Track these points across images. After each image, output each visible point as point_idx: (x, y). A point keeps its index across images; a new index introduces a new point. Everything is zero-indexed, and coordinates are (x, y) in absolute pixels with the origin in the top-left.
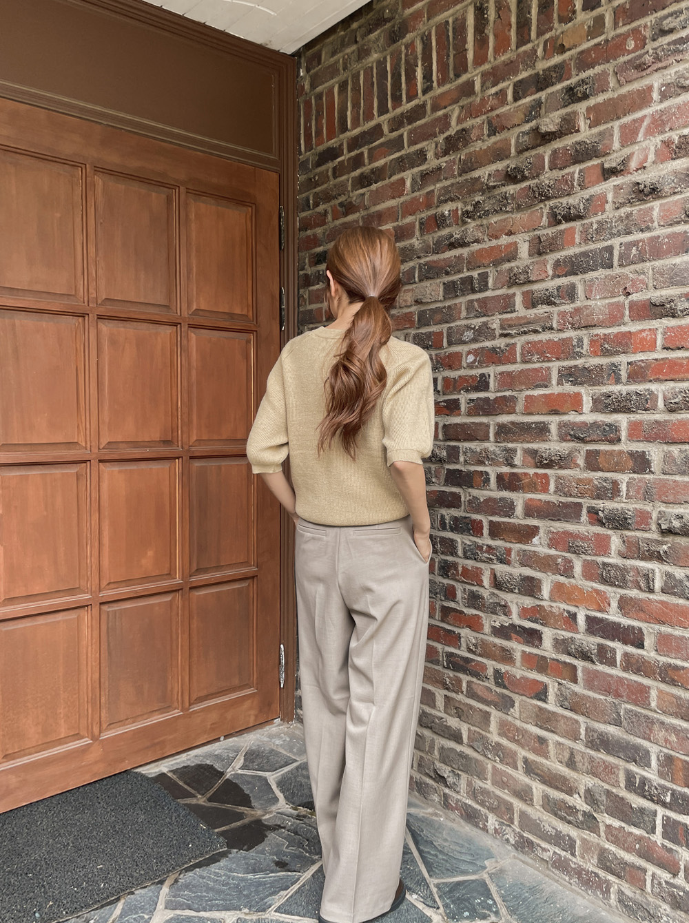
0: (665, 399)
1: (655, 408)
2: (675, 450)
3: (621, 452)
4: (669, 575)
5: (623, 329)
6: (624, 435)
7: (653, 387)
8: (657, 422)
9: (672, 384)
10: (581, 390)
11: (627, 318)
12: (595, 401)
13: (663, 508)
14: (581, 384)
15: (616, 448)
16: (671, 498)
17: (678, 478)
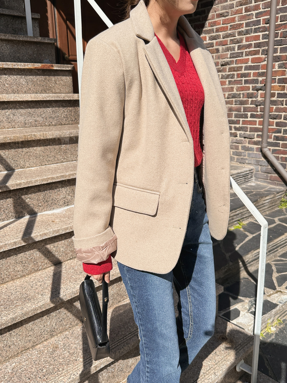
0: (222, 36)
1: (220, 38)
2: (224, 47)
3: (214, 49)
4: (222, 75)
5: (215, 20)
6: (215, 45)
7: (220, 33)
8: (221, 41)
9: (223, 32)
10: (206, 35)
11: (215, 18)
12: (209, 38)
13: (221, 60)
14: (206, 34)
15: (213, 48)
16: (223, 58)
17: (224, 53)
